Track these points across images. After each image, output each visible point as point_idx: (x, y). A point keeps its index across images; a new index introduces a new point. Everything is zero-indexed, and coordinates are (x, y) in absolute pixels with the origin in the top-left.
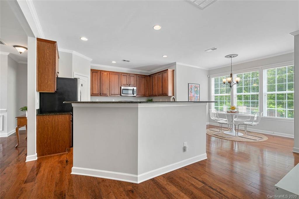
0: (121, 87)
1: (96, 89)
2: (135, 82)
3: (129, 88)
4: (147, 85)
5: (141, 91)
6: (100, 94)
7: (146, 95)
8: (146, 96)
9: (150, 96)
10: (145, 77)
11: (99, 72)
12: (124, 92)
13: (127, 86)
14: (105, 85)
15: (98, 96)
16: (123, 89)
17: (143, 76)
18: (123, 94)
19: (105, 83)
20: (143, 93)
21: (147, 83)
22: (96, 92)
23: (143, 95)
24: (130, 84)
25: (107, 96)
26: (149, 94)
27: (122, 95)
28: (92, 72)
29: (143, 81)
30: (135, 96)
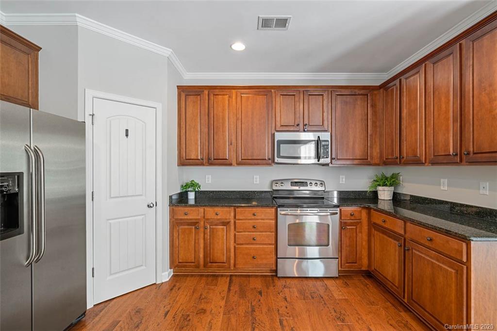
0: (273, 136)
1: (197, 144)
2: (325, 114)
3: (304, 136)
4: (374, 123)
5: (351, 144)
6: (209, 159)
7: (372, 158)
8: (369, 164)
9: (386, 163)
10: (367, 92)
11: (206, 92)
12: (285, 150)
13: (298, 131)
14: (224, 131)
15: (202, 164)
16: (281, 142)
17: (357, 92)
18: (279, 156)
19: (223, 123)
20: (358, 153)
21: (375, 113)
22: (196, 153)
23: (356, 162)
24: (306, 122)
25: (231, 165)
26: (381, 156)
27: (277, 160)
28: (186, 95)
29: (359, 109)
30: (327, 165)
